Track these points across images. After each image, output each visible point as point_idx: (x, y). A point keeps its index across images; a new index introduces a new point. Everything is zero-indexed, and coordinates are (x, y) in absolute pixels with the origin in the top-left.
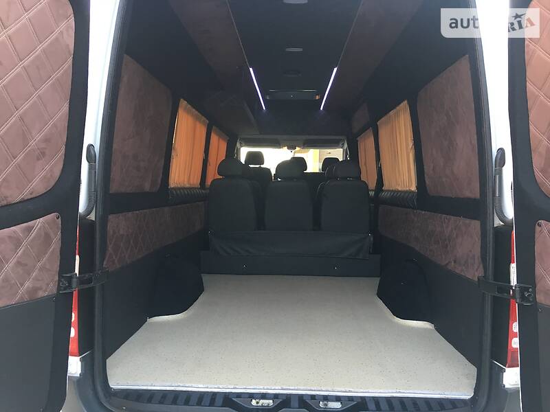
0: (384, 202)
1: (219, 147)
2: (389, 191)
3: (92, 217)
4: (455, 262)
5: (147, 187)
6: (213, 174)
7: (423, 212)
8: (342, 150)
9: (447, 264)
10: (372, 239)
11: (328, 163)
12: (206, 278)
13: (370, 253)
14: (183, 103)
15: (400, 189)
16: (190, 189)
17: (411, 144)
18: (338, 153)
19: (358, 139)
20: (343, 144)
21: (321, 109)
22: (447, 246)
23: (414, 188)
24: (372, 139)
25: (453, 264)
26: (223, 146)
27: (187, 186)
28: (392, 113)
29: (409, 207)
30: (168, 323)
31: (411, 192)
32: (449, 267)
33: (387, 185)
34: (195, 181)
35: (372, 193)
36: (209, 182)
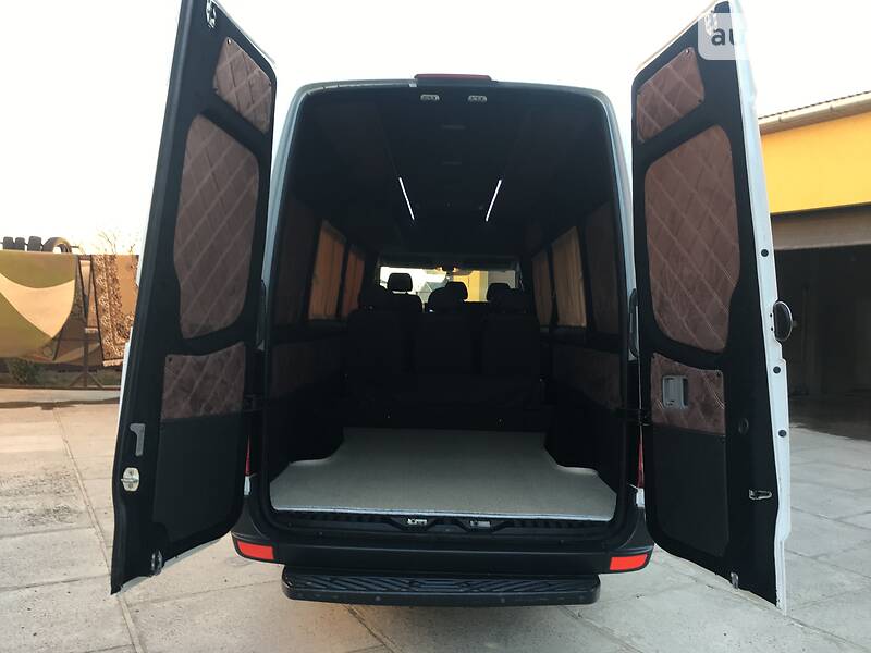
1: (356, 267)
2: (563, 326)
3: (261, 348)
5: (289, 318)
6: (351, 303)
7: (590, 351)
8: (514, 272)
11: (495, 290)
13: (542, 403)
14: (325, 223)
15: (573, 324)
16: (325, 321)
17: (580, 275)
18: (509, 278)
19: (533, 260)
20: (516, 265)
21: (487, 219)
23: (584, 324)
24: (545, 266)
26: (361, 265)
27: (324, 317)
28: (563, 237)
29: (580, 346)
31: (581, 327)
33: (561, 320)
34: (331, 311)
35: (546, 330)
36: (345, 313)
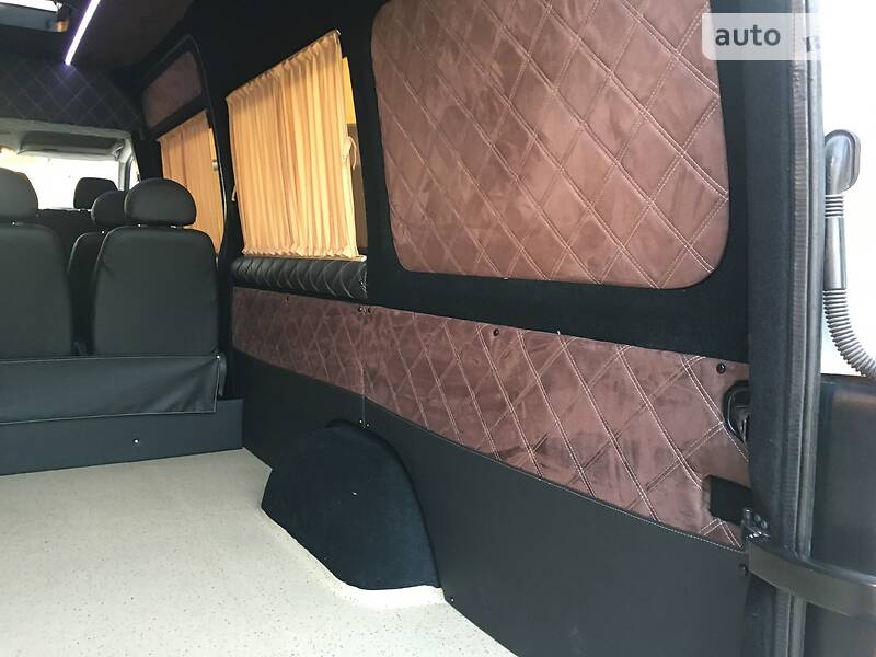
4: (541, 449)
7: (397, 312)
8: (118, 163)
9: (510, 453)
10: (223, 366)
11: (89, 189)
13: (219, 398)
15: (302, 253)
17: (346, 145)
19: (163, 140)
20: (120, 152)
21: (68, 60)
22: (503, 405)
24: (208, 137)
25: (531, 454)
28: (278, 70)
31: (341, 261)
32: (517, 462)
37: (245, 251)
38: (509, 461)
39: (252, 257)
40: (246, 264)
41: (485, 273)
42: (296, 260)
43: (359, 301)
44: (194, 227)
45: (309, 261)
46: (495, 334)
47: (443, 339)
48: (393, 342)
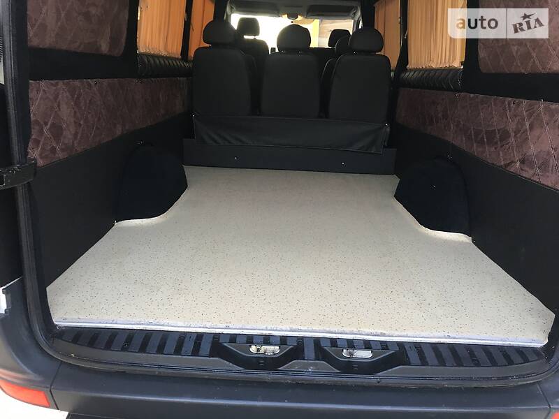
0: (409, 84)
2: (415, 70)
4: (523, 162)
5: (104, 48)
6: (197, 42)
7: (472, 95)
8: (352, 21)
9: (509, 164)
10: (388, 130)
11: (337, 35)
12: (189, 171)
13: (385, 147)
15: (434, 66)
16: (167, 58)
19: (377, 5)
25: (518, 163)
27: (164, 53)
29: (449, 89)
30: (141, 227)
32: (511, 169)
33: (413, 63)
34: (175, 49)
37: (408, 66)
38: (508, 169)
39: (411, 70)
40: (407, 74)
41: (517, 71)
42: (431, 70)
43: (456, 90)
44: (382, 53)
45: (436, 70)
46: (514, 103)
47: (490, 109)
48: (468, 112)
